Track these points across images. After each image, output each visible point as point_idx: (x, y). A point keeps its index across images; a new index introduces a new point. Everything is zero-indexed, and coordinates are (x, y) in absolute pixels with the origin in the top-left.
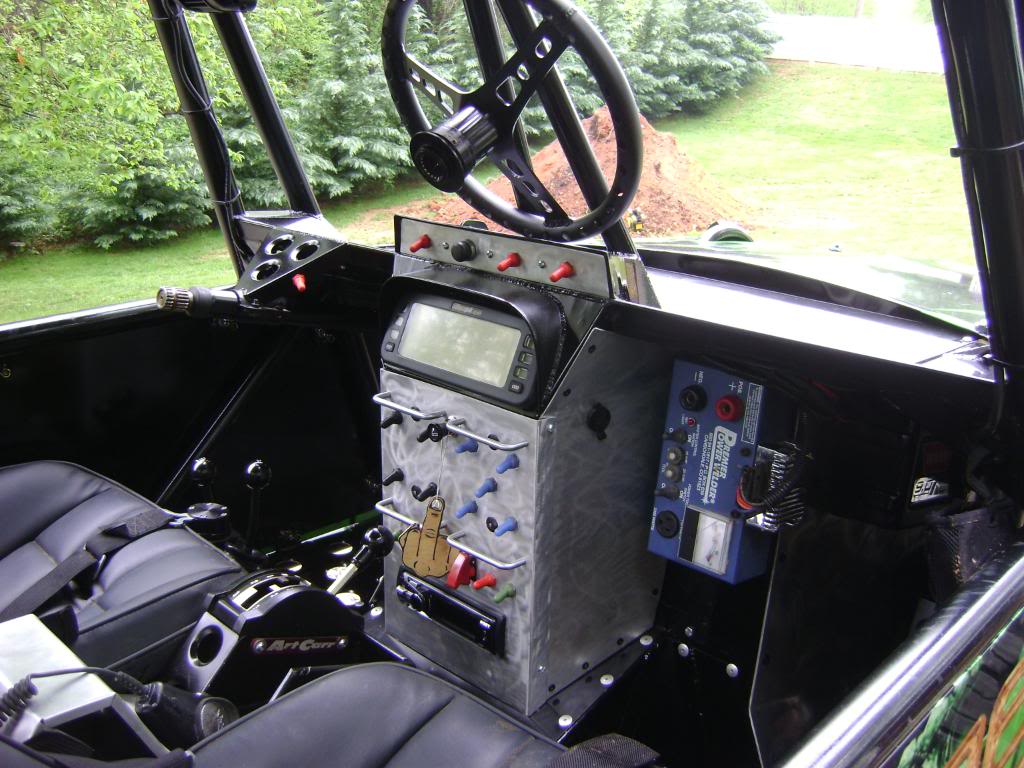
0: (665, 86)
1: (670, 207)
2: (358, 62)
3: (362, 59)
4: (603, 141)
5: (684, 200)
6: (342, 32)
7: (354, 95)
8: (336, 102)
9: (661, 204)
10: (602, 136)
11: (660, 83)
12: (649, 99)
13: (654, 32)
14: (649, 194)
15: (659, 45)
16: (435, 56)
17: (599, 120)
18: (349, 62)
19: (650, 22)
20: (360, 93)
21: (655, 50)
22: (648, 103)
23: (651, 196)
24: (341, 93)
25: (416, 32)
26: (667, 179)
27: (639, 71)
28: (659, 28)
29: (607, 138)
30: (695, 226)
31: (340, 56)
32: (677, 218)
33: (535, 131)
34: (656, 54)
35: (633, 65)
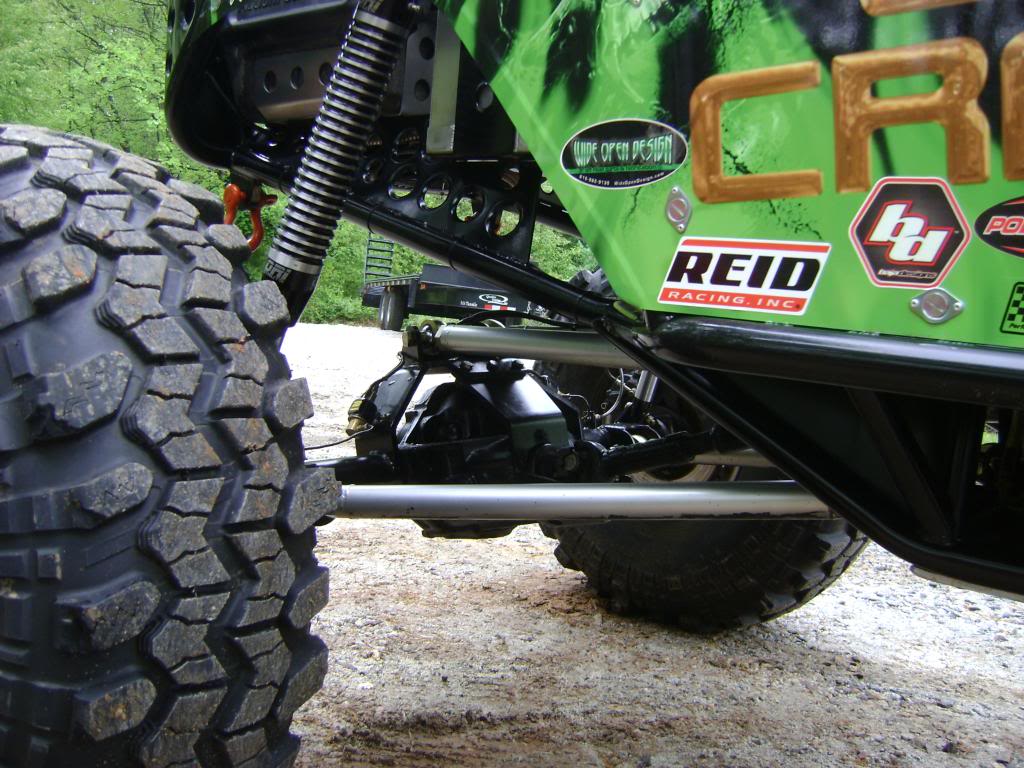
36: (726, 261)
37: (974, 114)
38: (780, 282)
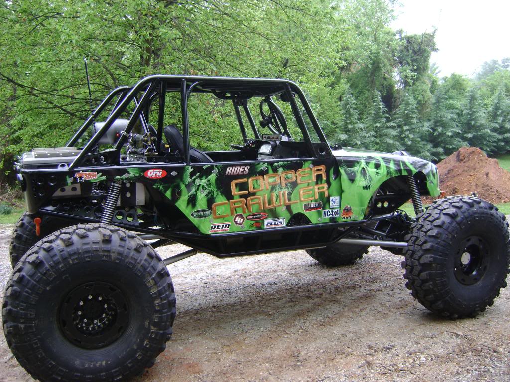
0: (504, 138)
1: (492, 192)
2: (354, 127)
3: (355, 125)
4: (462, 162)
5: (499, 189)
6: (348, 114)
7: (351, 141)
8: (343, 143)
9: (487, 190)
10: (462, 160)
11: (500, 137)
12: (495, 144)
13: (498, 113)
14: (482, 186)
15: (500, 119)
16: (389, 124)
17: (461, 153)
18: (350, 127)
19: (497, 108)
20: (354, 140)
21: (498, 122)
22: (494, 146)
23: (483, 187)
24: (346, 139)
25: (381, 114)
26: (491, 179)
27: (489, 131)
28: (500, 111)
29: (464, 161)
30: (503, 201)
31: (346, 124)
32: (495, 197)
33: (436, 159)
34: (499, 124)
35: (486, 128)
36: (218, 226)
37: (245, 206)
38: (225, 227)
